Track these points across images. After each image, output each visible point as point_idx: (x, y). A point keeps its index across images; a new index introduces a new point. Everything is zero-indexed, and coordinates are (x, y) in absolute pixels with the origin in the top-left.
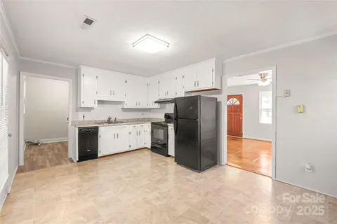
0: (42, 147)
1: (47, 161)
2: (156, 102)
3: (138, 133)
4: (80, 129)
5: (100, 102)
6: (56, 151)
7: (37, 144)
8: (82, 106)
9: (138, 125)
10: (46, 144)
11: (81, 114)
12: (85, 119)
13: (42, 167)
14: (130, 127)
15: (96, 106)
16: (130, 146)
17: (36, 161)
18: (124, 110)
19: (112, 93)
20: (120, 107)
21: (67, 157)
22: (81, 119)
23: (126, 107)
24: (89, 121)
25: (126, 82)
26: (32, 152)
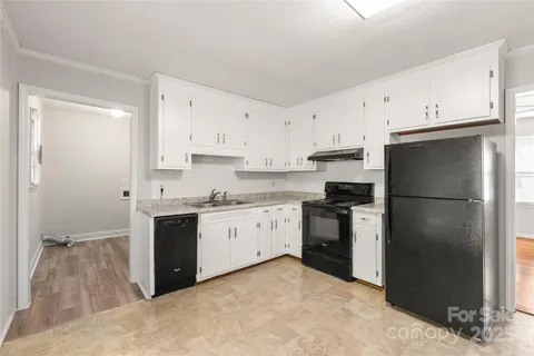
0: (75, 251)
1: (84, 294)
2: (310, 159)
3: (274, 225)
4: (159, 221)
5: (196, 158)
6: (104, 265)
7: (65, 244)
8: (161, 166)
9: (274, 207)
10: (82, 244)
11: (156, 184)
12: (165, 196)
13: (72, 315)
14: (256, 213)
15: (189, 166)
16: (259, 254)
17: (59, 294)
18: (242, 175)
19: (221, 139)
20: (232, 168)
21: (127, 280)
22: (156, 195)
23: (246, 168)
24: (173, 201)
25: (247, 115)
26: (53, 265)
